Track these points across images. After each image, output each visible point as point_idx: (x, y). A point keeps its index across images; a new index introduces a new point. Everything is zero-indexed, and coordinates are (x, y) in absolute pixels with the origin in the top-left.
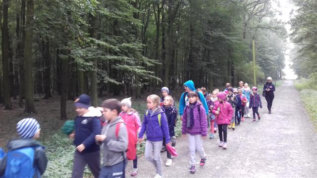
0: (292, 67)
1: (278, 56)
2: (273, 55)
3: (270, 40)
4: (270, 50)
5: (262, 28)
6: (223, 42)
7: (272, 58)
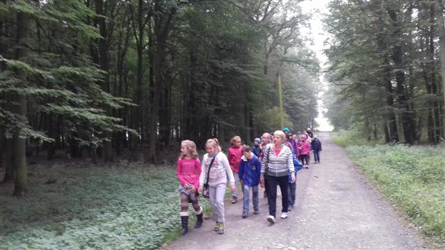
0: (326, 115)
1: (309, 100)
2: (304, 99)
3: (299, 78)
4: (299, 92)
5: (289, 62)
6: (238, 78)
7: (302, 102)
